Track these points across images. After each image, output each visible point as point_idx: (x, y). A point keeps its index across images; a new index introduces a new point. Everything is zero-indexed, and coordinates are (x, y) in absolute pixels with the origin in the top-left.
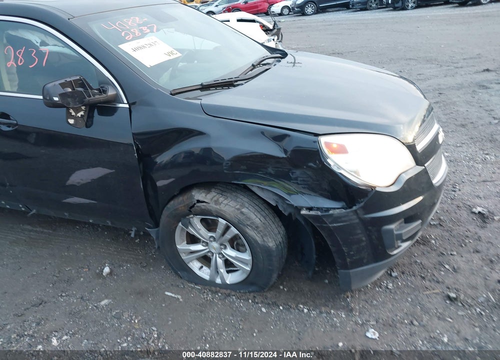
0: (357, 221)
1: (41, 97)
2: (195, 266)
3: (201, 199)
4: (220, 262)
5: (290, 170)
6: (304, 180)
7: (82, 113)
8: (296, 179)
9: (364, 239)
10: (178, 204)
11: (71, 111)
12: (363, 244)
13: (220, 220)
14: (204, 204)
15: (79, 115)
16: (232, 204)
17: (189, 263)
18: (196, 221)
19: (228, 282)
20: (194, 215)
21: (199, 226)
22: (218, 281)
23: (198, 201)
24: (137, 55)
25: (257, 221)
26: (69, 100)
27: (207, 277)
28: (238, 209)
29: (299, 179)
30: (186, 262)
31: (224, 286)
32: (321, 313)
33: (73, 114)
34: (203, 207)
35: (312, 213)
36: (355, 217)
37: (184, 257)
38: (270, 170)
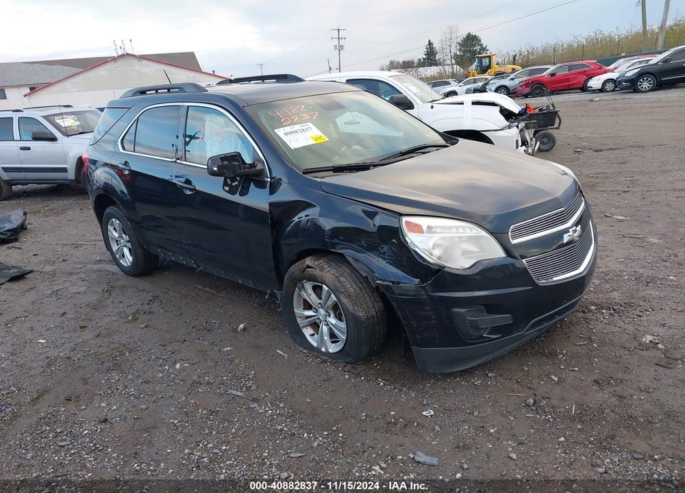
0: (426, 297)
1: (206, 167)
2: (308, 332)
3: (310, 264)
4: (325, 329)
5: (380, 245)
6: (390, 256)
7: (237, 183)
8: (384, 253)
9: (433, 317)
10: (295, 269)
11: (228, 180)
12: (433, 322)
13: (324, 286)
14: (312, 269)
15: (234, 184)
16: (334, 271)
17: (303, 328)
18: (308, 286)
19: (330, 351)
20: (307, 280)
21: (310, 291)
22: (323, 350)
23: (308, 267)
24: (286, 139)
25: (352, 290)
26: (225, 170)
27: (315, 345)
28: (337, 277)
29: (386, 254)
30: (301, 326)
31: (327, 354)
32: (395, 388)
33: (229, 182)
34: (311, 273)
35: (385, 283)
36: (424, 292)
37: (299, 321)
38: (363, 243)
